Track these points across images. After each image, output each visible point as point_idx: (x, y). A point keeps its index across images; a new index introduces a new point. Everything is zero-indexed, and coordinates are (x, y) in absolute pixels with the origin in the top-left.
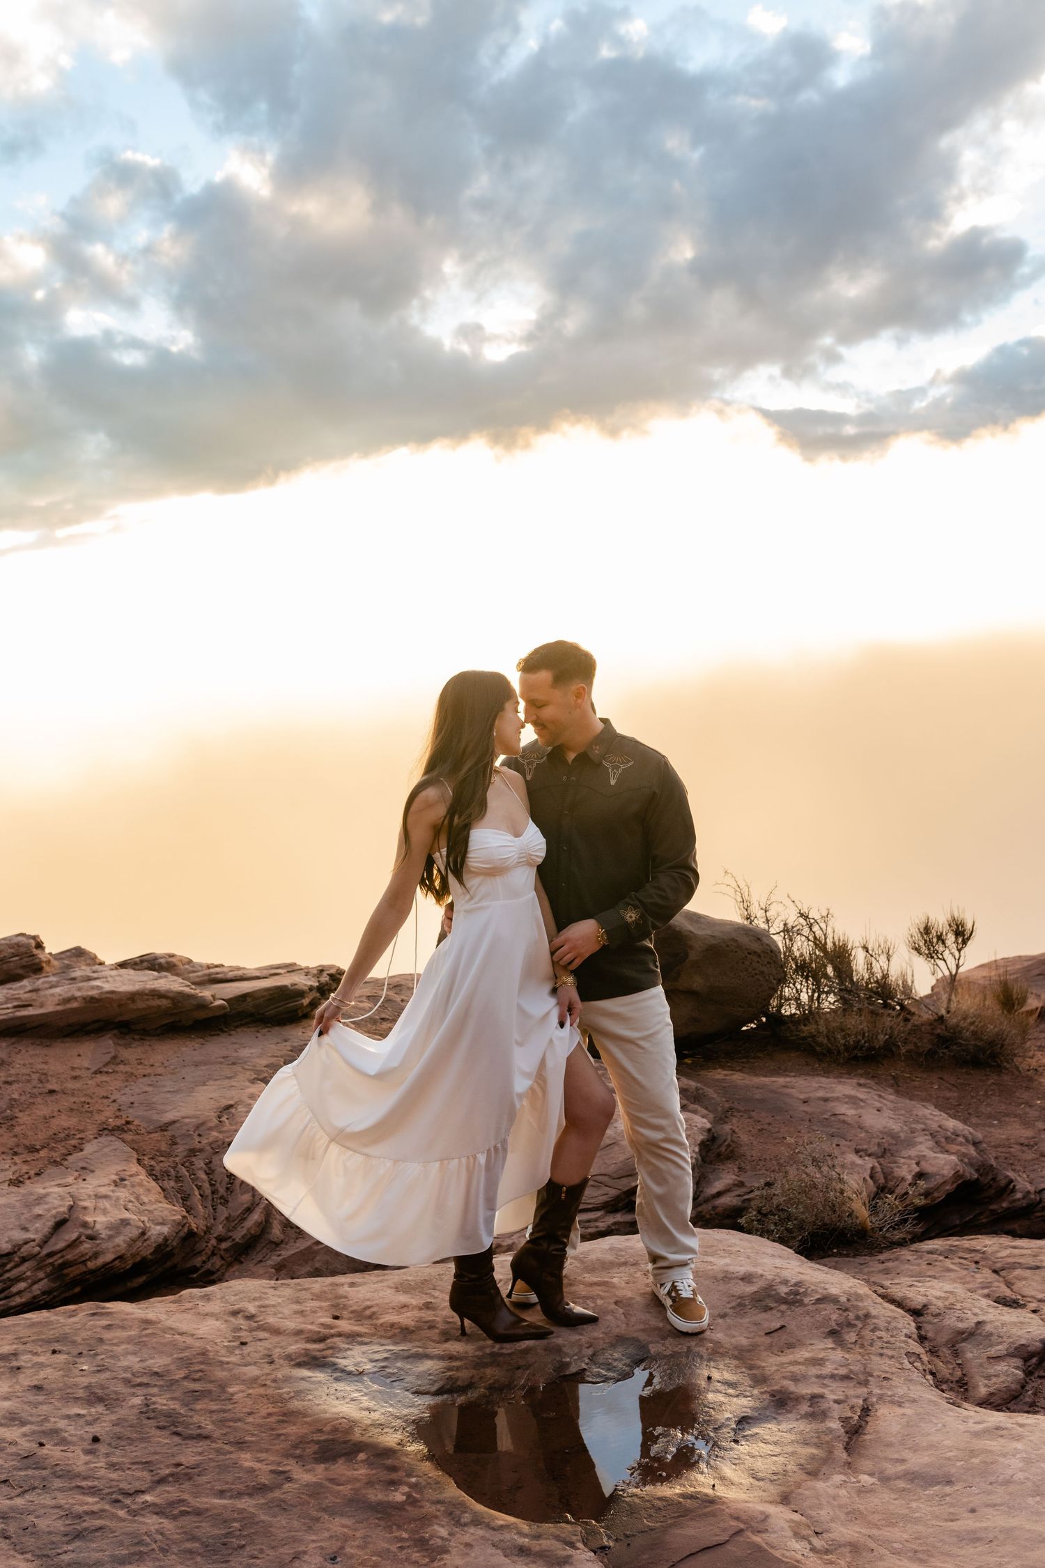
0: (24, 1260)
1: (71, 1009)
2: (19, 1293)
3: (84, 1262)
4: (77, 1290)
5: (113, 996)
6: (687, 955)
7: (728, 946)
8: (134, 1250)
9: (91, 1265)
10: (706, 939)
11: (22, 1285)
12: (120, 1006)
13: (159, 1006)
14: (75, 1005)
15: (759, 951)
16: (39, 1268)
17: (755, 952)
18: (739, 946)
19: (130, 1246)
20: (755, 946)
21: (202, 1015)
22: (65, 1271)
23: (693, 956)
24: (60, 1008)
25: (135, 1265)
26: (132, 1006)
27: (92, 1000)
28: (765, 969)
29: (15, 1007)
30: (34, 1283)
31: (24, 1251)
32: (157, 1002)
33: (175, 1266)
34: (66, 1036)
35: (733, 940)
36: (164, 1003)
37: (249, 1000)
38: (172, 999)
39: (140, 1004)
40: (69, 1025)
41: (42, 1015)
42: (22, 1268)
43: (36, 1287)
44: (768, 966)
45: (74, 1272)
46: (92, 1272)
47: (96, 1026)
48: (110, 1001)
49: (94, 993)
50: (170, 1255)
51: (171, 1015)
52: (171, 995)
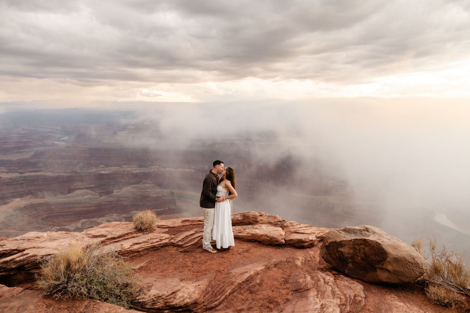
0: (162, 299)
1: (249, 236)
2: (157, 305)
3: (170, 303)
4: (168, 308)
5: (257, 234)
6: (386, 259)
7: (401, 259)
8: (180, 303)
9: (171, 304)
10: (394, 255)
11: (159, 304)
12: (259, 237)
13: (267, 239)
14: (249, 235)
15: (413, 263)
16: (163, 301)
17: (411, 263)
18: (406, 260)
19: (179, 302)
20: (412, 261)
21: (277, 243)
22: (167, 304)
23: (388, 259)
24: (246, 235)
25: (179, 306)
26: (261, 238)
27: (253, 234)
28: (414, 268)
29: (238, 232)
30: (161, 304)
31: (163, 297)
32: (267, 238)
33: (190, 309)
34: (247, 241)
35: (404, 257)
36: (268, 238)
37: (292, 241)
38: (270, 238)
39: (263, 238)
40: (248, 239)
41: (242, 236)
42: (161, 300)
43: (161, 305)
44: (415, 268)
45: (168, 304)
46: (171, 305)
47: (253, 241)
48: (257, 235)
49: (254, 233)
50: (188, 306)
51: (270, 242)
52: (270, 237)
